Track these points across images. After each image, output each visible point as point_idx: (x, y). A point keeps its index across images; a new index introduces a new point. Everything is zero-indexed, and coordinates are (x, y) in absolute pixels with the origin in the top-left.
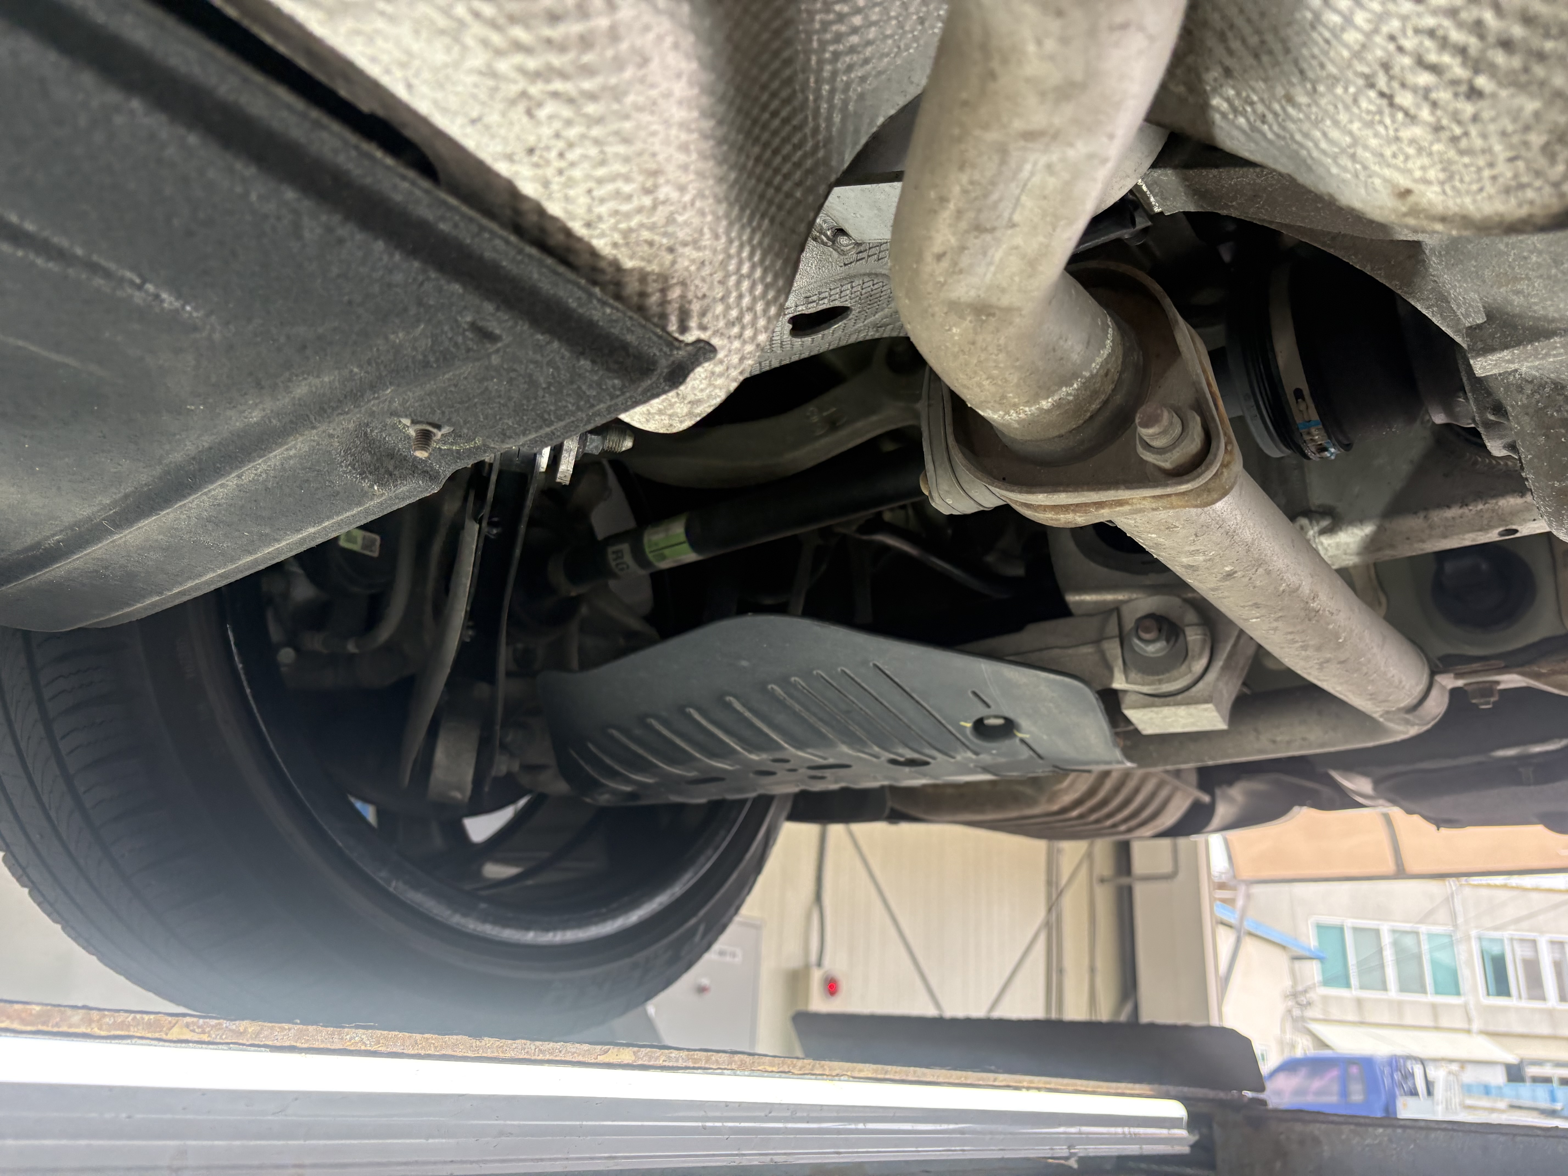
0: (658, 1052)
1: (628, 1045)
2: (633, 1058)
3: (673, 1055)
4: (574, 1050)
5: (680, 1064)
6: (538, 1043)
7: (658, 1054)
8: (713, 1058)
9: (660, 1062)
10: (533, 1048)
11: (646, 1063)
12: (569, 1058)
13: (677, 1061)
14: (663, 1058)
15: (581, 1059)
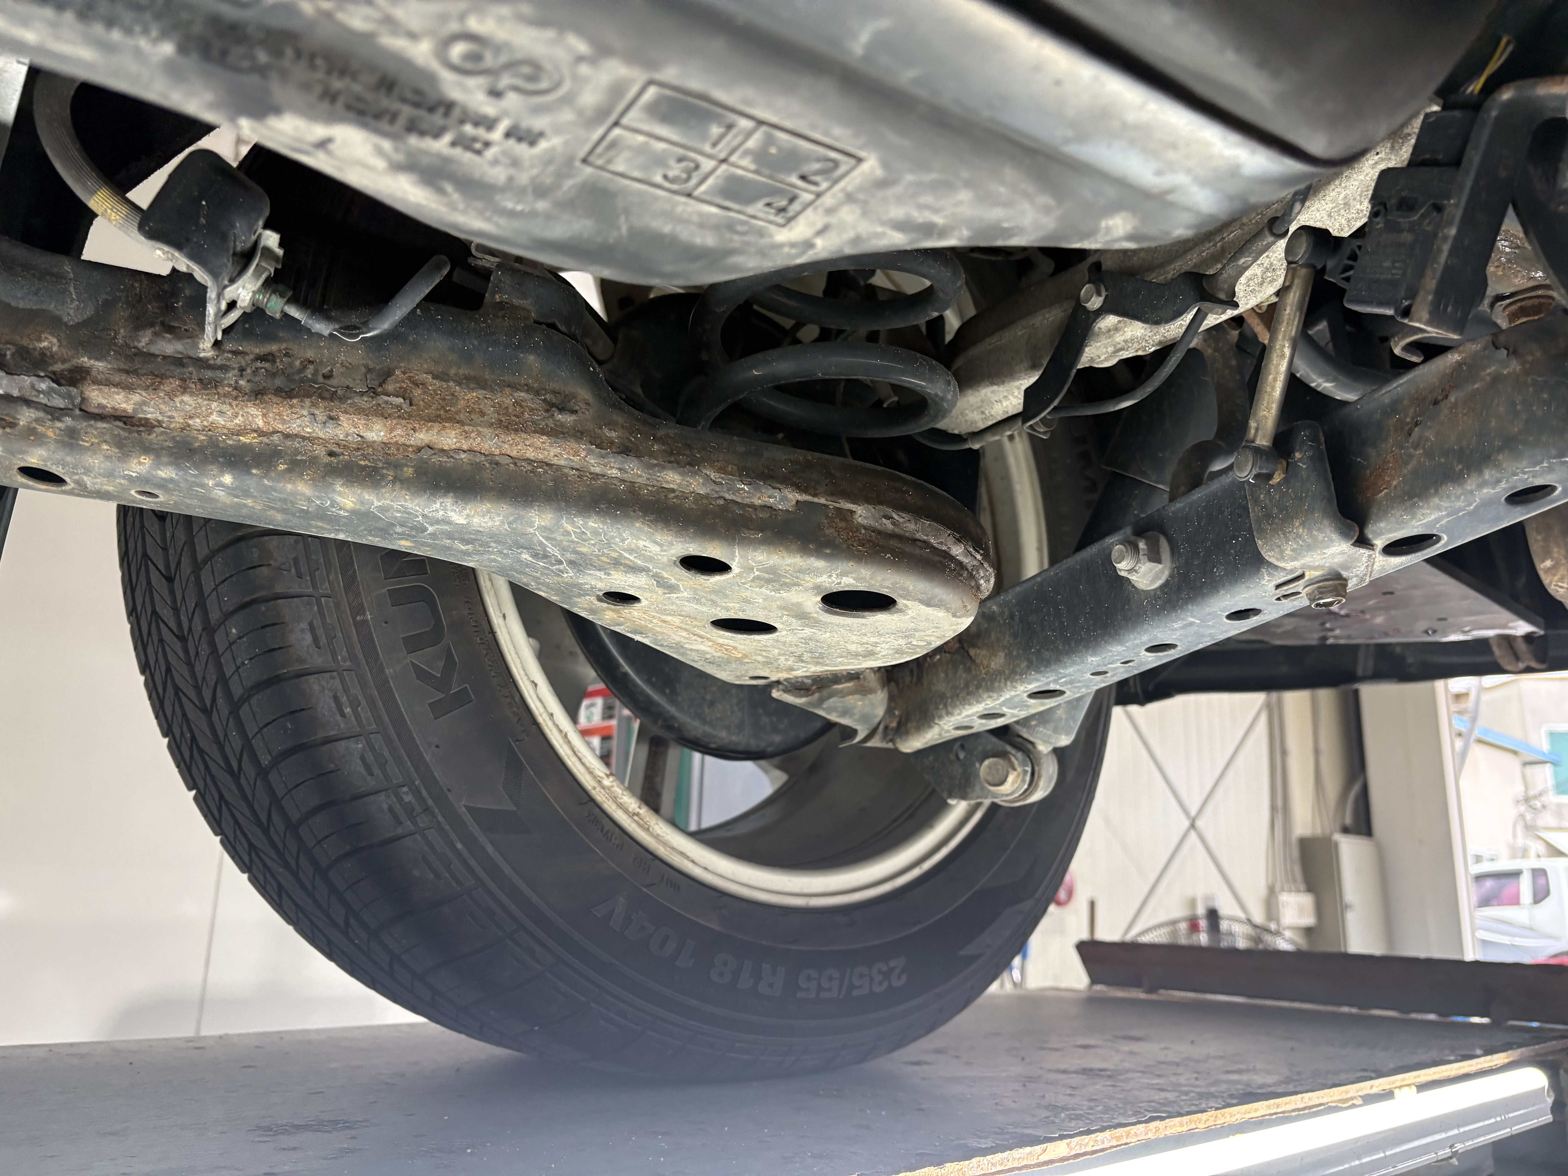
0: (1086, 1138)
1: (1062, 1137)
2: (1068, 1150)
3: (1098, 1138)
4: (1018, 1156)
5: (1106, 1145)
6: (989, 1157)
7: (1086, 1141)
8: (1132, 1132)
9: (1089, 1149)
10: (986, 1163)
11: (1078, 1152)
12: (1016, 1165)
13: (1103, 1143)
14: (1092, 1143)
15: (1025, 1162)
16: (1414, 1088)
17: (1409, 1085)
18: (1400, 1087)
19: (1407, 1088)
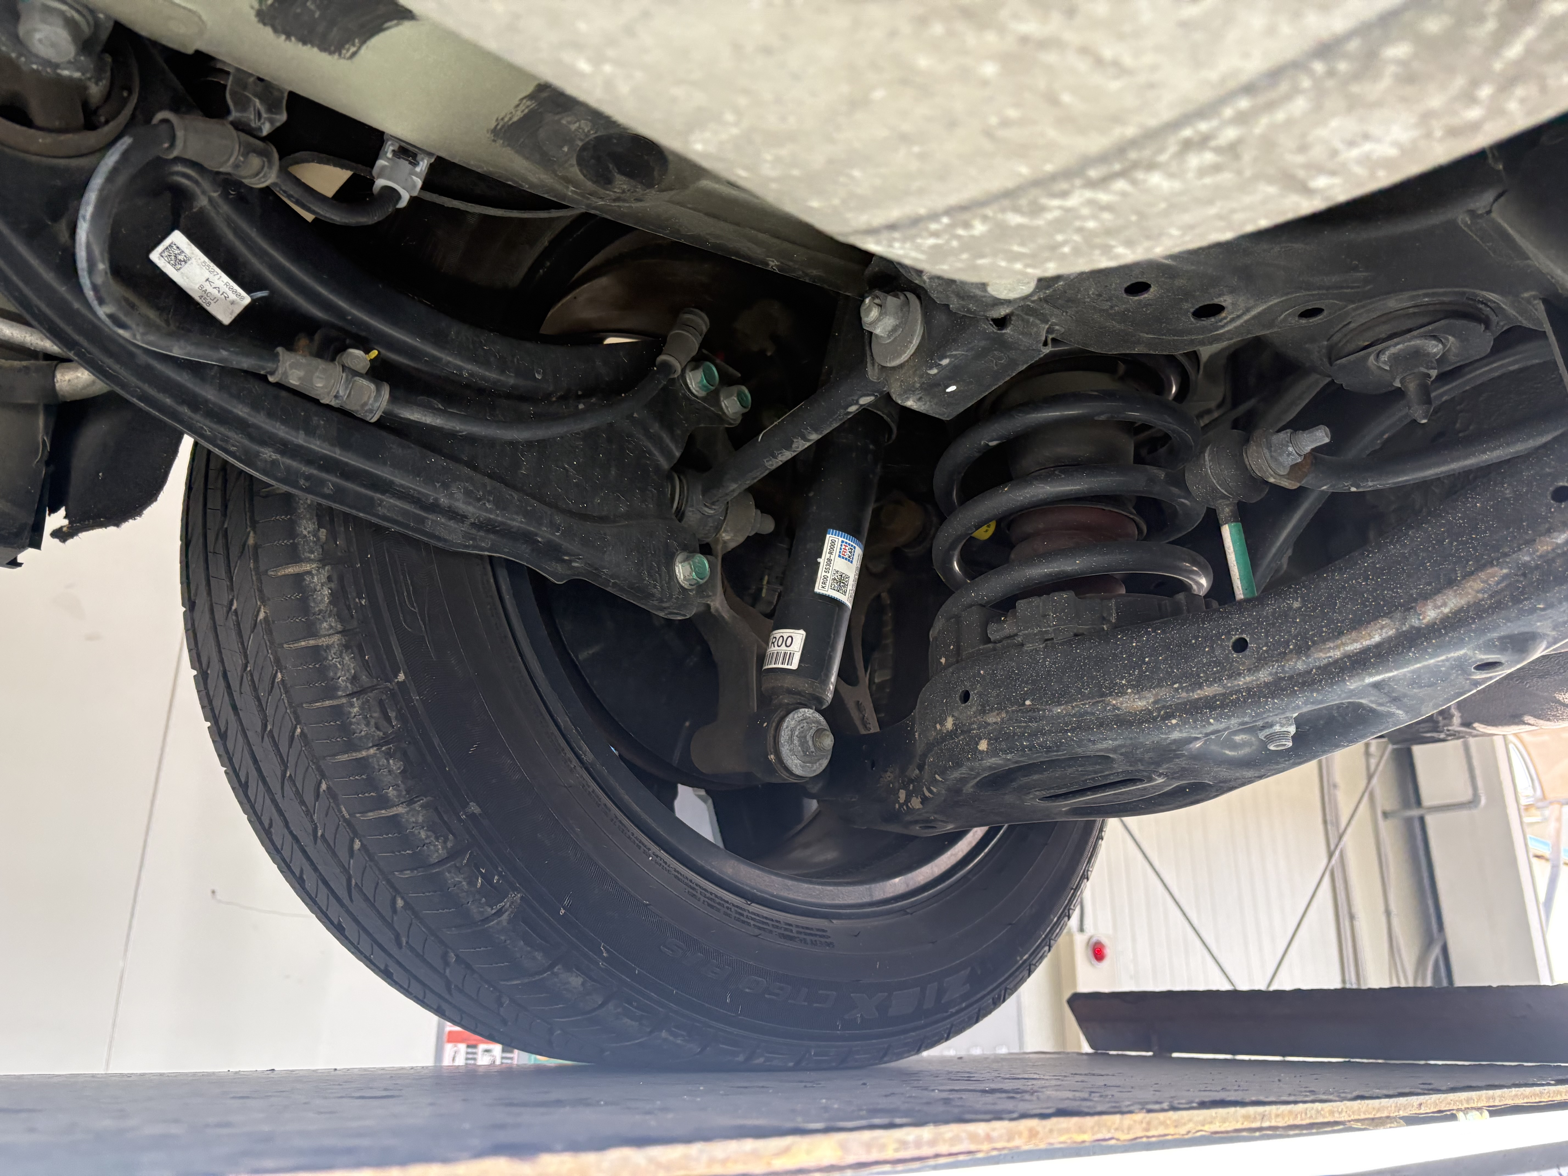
16: (1486, 1114)
17: (1479, 1109)
18: (1466, 1110)
19: (1476, 1113)
